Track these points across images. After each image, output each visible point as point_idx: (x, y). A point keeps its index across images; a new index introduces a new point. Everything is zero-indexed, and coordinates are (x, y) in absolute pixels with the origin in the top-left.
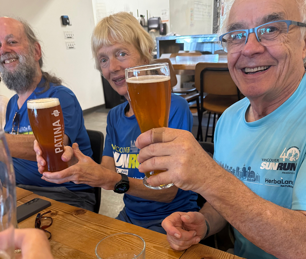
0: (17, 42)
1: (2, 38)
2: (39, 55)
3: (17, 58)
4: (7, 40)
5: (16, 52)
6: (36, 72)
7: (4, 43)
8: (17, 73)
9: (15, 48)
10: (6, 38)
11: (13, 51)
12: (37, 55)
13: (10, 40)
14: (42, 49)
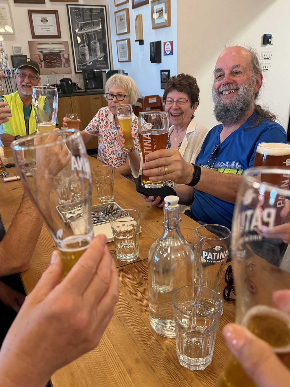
0: (241, 73)
1: (228, 68)
2: (259, 87)
3: (237, 90)
4: (232, 70)
5: (238, 83)
6: (251, 105)
7: (228, 73)
8: (232, 105)
9: (238, 79)
10: (232, 68)
11: (235, 82)
12: (257, 87)
13: (235, 70)
14: (263, 80)
